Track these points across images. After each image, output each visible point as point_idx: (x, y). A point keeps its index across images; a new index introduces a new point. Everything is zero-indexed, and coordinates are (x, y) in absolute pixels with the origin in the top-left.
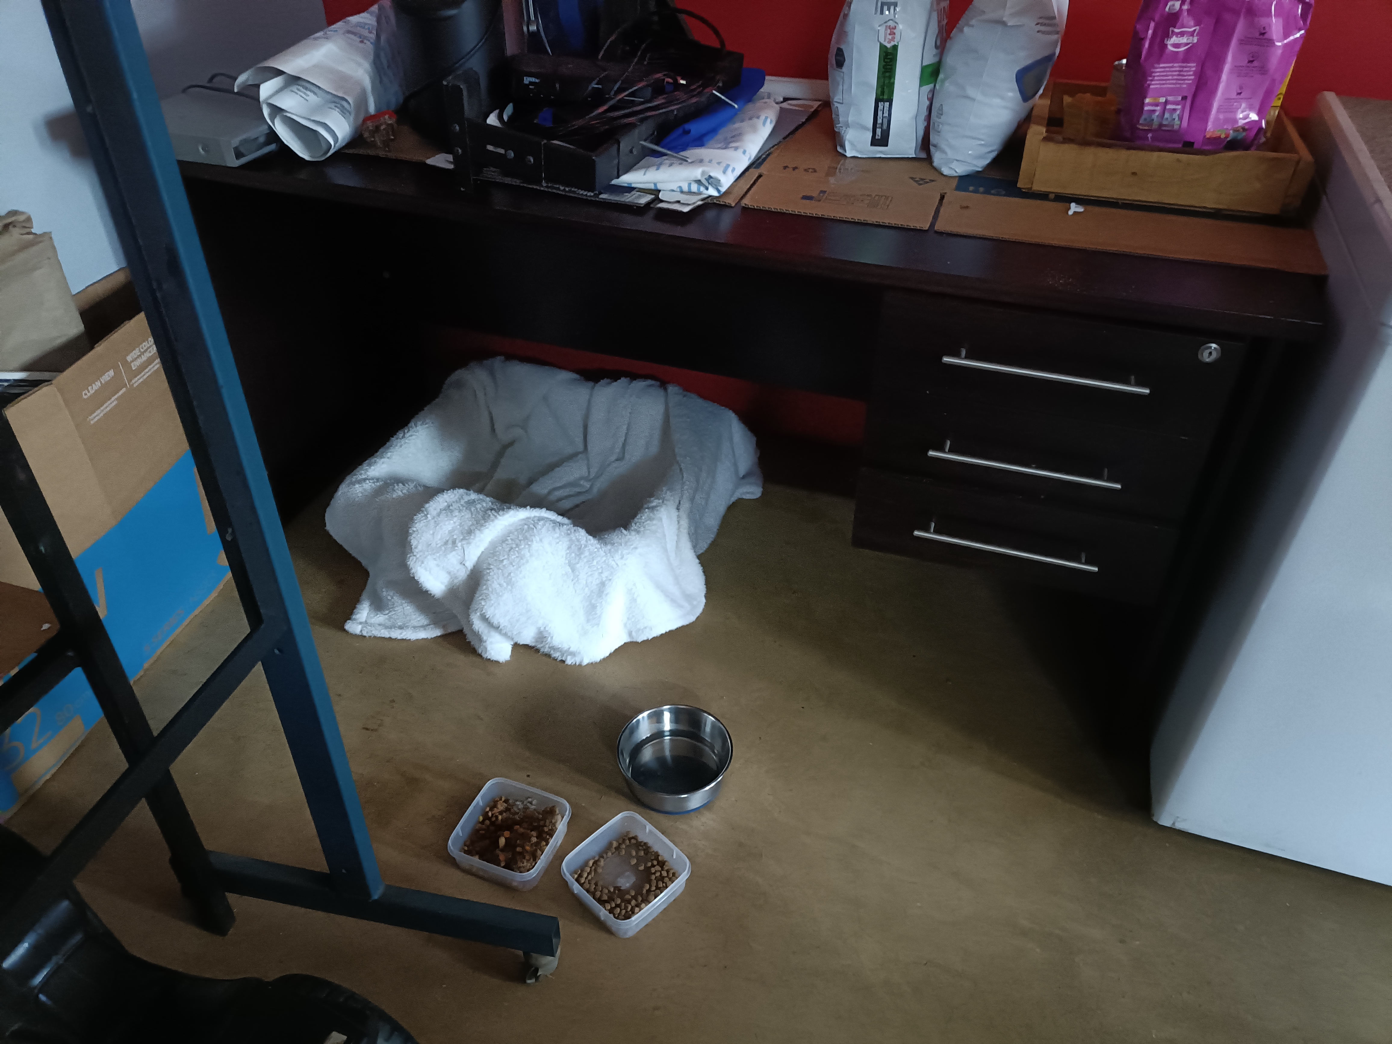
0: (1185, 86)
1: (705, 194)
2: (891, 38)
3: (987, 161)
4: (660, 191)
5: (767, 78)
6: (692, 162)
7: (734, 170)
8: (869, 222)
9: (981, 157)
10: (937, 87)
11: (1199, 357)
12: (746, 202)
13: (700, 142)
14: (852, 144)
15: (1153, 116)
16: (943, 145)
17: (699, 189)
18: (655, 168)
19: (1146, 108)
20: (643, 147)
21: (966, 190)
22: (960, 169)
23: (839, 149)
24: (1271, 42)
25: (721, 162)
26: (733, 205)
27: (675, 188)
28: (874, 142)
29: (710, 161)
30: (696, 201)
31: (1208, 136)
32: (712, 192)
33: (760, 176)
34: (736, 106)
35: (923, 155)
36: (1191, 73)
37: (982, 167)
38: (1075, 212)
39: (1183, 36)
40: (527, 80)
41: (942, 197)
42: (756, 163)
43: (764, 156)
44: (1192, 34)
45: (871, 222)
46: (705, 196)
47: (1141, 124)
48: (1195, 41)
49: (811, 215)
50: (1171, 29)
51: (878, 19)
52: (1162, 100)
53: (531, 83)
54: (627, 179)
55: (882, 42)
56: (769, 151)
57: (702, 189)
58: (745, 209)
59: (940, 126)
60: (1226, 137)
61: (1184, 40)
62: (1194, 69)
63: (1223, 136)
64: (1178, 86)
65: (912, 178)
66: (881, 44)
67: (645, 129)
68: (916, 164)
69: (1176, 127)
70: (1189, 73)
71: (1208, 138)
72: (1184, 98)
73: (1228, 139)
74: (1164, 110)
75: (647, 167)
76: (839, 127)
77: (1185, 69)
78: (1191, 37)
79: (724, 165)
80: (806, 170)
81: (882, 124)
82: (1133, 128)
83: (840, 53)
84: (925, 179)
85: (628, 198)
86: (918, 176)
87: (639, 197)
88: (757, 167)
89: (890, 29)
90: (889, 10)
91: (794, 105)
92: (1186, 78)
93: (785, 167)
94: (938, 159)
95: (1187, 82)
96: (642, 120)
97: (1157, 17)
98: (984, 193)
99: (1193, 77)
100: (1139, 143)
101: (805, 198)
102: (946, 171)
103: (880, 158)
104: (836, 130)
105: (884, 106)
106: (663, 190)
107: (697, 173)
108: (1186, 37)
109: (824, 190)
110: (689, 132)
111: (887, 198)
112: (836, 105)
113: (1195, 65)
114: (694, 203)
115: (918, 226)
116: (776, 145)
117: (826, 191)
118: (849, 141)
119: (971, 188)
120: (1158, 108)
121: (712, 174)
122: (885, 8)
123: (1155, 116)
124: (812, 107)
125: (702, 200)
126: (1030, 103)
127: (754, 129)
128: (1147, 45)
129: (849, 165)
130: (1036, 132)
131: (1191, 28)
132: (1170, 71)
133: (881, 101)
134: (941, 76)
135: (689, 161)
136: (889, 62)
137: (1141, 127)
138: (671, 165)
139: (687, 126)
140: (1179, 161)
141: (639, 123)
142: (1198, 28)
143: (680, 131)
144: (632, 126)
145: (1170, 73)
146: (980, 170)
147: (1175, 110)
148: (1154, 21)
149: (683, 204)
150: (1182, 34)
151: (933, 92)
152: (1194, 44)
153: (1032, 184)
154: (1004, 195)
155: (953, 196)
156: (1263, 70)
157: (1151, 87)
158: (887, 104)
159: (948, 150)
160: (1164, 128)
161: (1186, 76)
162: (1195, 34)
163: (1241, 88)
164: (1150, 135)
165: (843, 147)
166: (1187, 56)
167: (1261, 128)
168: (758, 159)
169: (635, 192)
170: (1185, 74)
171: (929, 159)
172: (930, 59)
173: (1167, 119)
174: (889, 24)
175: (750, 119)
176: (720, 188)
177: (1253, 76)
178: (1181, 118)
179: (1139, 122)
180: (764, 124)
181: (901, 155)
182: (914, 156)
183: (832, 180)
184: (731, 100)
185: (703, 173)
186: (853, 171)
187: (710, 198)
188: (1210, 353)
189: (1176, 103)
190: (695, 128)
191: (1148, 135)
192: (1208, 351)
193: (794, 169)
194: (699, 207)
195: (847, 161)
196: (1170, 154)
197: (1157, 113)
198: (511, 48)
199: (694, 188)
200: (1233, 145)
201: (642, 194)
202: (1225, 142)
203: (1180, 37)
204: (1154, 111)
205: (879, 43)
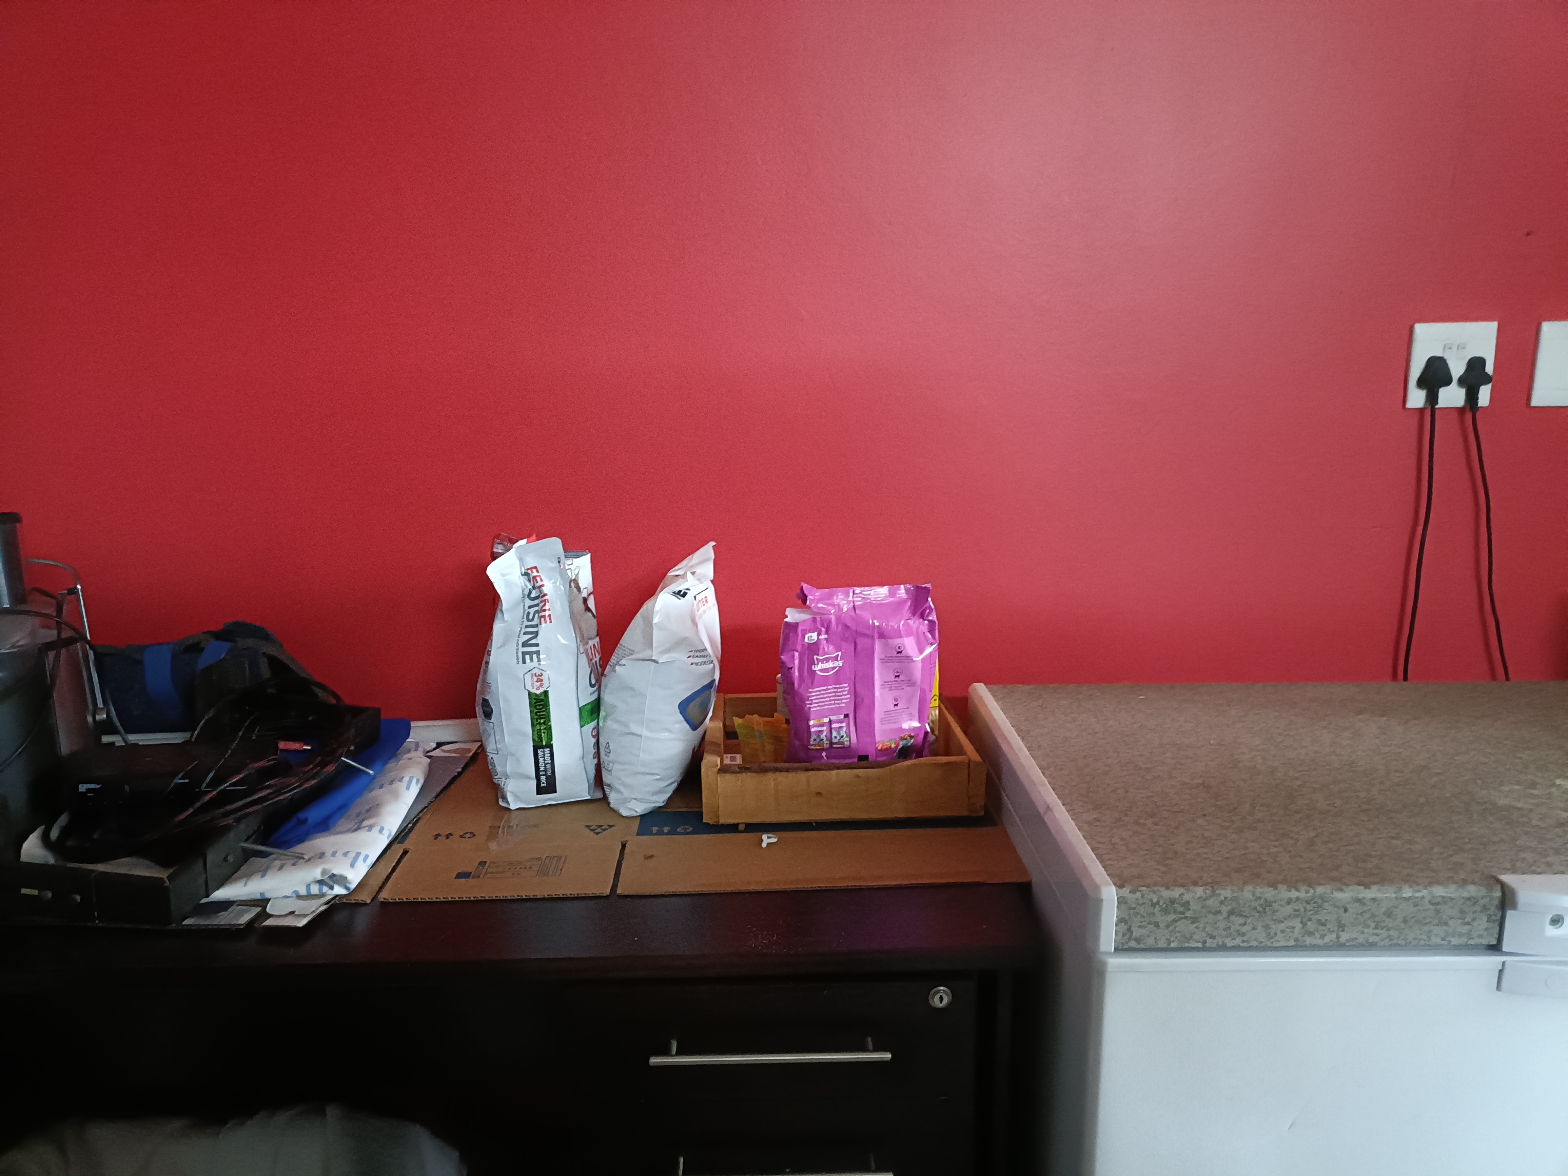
0: (843, 705)
1: (331, 895)
2: (539, 685)
3: (666, 796)
4: (268, 900)
5: (413, 724)
6: (309, 859)
7: (367, 856)
8: (539, 897)
9: (660, 792)
10: (601, 724)
11: (931, 1002)
12: (385, 895)
13: (324, 826)
14: (515, 795)
15: (821, 736)
16: (616, 784)
17: (320, 890)
18: (260, 876)
19: (813, 730)
20: (244, 850)
21: (650, 833)
22: (641, 809)
23: (501, 803)
24: (909, 658)
25: (349, 852)
26: (368, 901)
27: (289, 893)
28: (540, 791)
29: (334, 854)
30: (317, 907)
31: (879, 748)
32: (339, 890)
33: (405, 852)
34: (371, 772)
35: (599, 795)
36: (846, 693)
37: (663, 802)
38: (769, 844)
39: (829, 662)
40: (82, 788)
41: (624, 846)
42: (400, 837)
43: (410, 825)
44: (836, 659)
45: (542, 897)
46: (331, 897)
47: (812, 745)
48: (841, 664)
49: (468, 899)
50: (815, 657)
51: (521, 669)
52: (826, 720)
53: (89, 790)
54: (221, 894)
55: (532, 691)
56: (418, 817)
57: (325, 889)
58: (385, 904)
59: (611, 765)
60: (897, 747)
61: (830, 664)
62: (847, 689)
63: (893, 746)
64: (837, 706)
65: (588, 827)
66: (529, 693)
67: (245, 828)
68: (591, 806)
69: (847, 743)
70: (844, 693)
71: (880, 750)
72: (846, 716)
73: (900, 747)
74: (831, 729)
75: (249, 875)
76: (498, 779)
77: (839, 690)
78: (836, 662)
79: (352, 855)
80: (461, 836)
81: (545, 771)
82: (806, 747)
83: (486, 703)
84: (602, 826)
85: (223, 919)
86: (594, 824)
87: (242, 914)
88: (402, 842)
89: (536, 676)
90: (531, 660)
91: (449, 751)
92: (843, 697)
93: (437, 836)
94: (613, 798)
95: (844, 701)
96: (238, 821)
97: (799, 647)
98: (669, 833)
99: (849, 696)
100: (815, 763)
101: (460, 876)
102: (625, 813)
103: (550, 805)
104: (495, 781)
105: (544, 753)
106: (274, 899)
107: (316, 873)
108: (832, 661)
109: (484, 861)
110: (305, 821)
111: (559, 858)
112: (491, 756)
113: (847, 685)
114: (313, 912)
115: (597, 892)
116: (426, 807)
117: (486, 862)
118: (512, 793)
119: (655, 829)
120: (824, 728)
121: (335, 872)
122: (527, 657)
123: (823, 736)
124: (469, 750)
125: (327, 903)
126: (700, 730)
127: (396, 795)
128: (797, 673)
129: (515, 820)
130: (709, 762)
131: (833, 654)
132: (826, 694)
133: (540, 749)
134: (602, 714)
135: (306, 857)
136: (542, 708)
137: (812, 747)
138: (281, 868)
139: (301, 816)
140: (857, 776)
141: (234, 824)
142: (840, 653)
143: (294, 821)
144: (227, 829)
145: (827, 696)
146: (662, 805)
147: (840, 727)
148: (797, 651)
149: (299, 916)
150: (827, 660)
151: (597, 728)
152: (840, 667)
153: (718, 818)
154: (693, 833)
155: (636, 843)
156: (911, 683)
157: (812, 710)
158: (547, 750)
159: (622, 789)
160: (835, 746)
161: (841, 696)
162: (839, 659)
163: (896, 700)
164: (824, 754)
165: (505, 798)
166: (837, 678)
167: (926, 733)
168: (402, 831)
169: (236, 907)
170: (841, 694)
171: (605, 798)
172: (587, 697)
173: (836, 737)
174: (534, 671)
175: (391, 783)
176: (349, 885)
177: (903, 689)
178: (849, 736)
179: (809, 743)
180: (408, 788)
181: (573, 798)
182: (589, 797)
183: (493, 846)
184: (364, 767)
185: (324, 872)
186: (519, 828)
187: (338, 898)
188: (941, 999)
189: (841, 722)
190: (314, 814)
191: (822, 755)
192: (938, 996)
193: (448, 836)
194: (322, 913)
195: (513, 814)
196: (848, 771)
197: (825, 733)
198: (65, 745)
199: (315, 890)
200: (905, 753)
201: (244, 907)
202: (897, 751)
203: (826, 663)
204: (821, 732)
205: (527, 692)
